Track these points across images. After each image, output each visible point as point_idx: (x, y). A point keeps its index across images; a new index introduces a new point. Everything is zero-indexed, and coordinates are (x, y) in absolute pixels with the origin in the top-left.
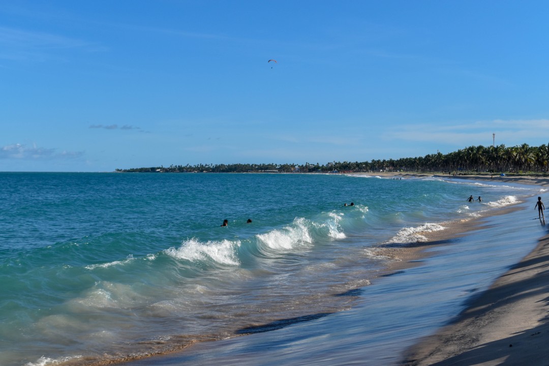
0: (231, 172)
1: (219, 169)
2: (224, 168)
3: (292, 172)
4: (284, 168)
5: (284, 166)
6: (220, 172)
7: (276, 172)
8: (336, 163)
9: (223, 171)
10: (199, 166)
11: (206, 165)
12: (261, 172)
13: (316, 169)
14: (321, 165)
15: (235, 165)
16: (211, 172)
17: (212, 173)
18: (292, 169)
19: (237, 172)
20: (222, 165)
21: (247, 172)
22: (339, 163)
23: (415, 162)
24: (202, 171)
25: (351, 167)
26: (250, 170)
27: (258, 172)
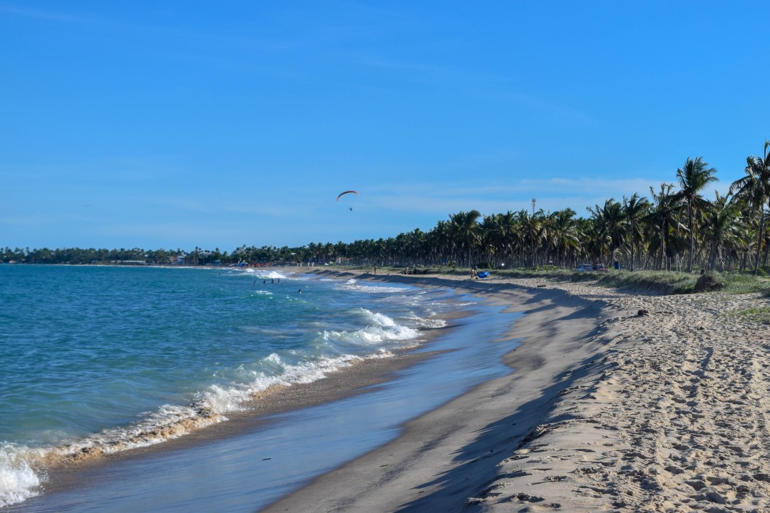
0: (60, 263)
1: (39, 257)
2: (49, 256)
3: (170, 264)
4: (157, 257)
5: (157, 253)
6: (40, 263)
7: (142, 264)
8: (249, 249)
9: (47, 261)
10: (4, 252)
11: (17, 250)
12: (115, 263)
13: (212, 258)
14: (222, 252)
15: (68, 250)
16: (23, 262)
17: (25, 264)
18: (172, 259)
19: (72, 263)
20: (45, 249)
21: (90, 263)
22: (254, 249)
23: (379, 247)
24: (7, 261)
25: (270, 256)
26: (95, 259)
27: (109, 263)
